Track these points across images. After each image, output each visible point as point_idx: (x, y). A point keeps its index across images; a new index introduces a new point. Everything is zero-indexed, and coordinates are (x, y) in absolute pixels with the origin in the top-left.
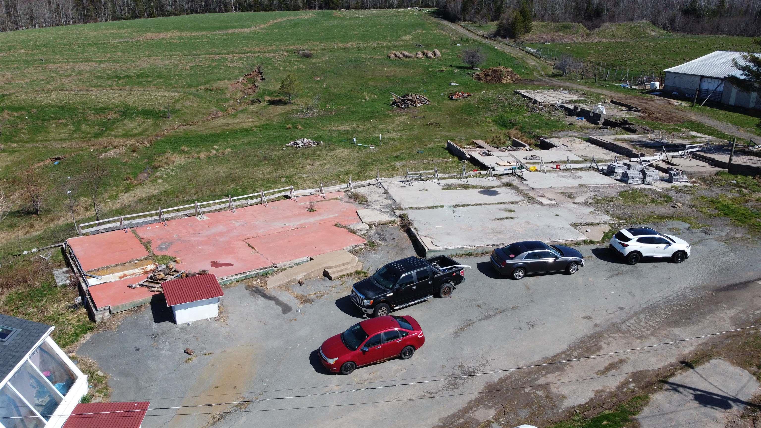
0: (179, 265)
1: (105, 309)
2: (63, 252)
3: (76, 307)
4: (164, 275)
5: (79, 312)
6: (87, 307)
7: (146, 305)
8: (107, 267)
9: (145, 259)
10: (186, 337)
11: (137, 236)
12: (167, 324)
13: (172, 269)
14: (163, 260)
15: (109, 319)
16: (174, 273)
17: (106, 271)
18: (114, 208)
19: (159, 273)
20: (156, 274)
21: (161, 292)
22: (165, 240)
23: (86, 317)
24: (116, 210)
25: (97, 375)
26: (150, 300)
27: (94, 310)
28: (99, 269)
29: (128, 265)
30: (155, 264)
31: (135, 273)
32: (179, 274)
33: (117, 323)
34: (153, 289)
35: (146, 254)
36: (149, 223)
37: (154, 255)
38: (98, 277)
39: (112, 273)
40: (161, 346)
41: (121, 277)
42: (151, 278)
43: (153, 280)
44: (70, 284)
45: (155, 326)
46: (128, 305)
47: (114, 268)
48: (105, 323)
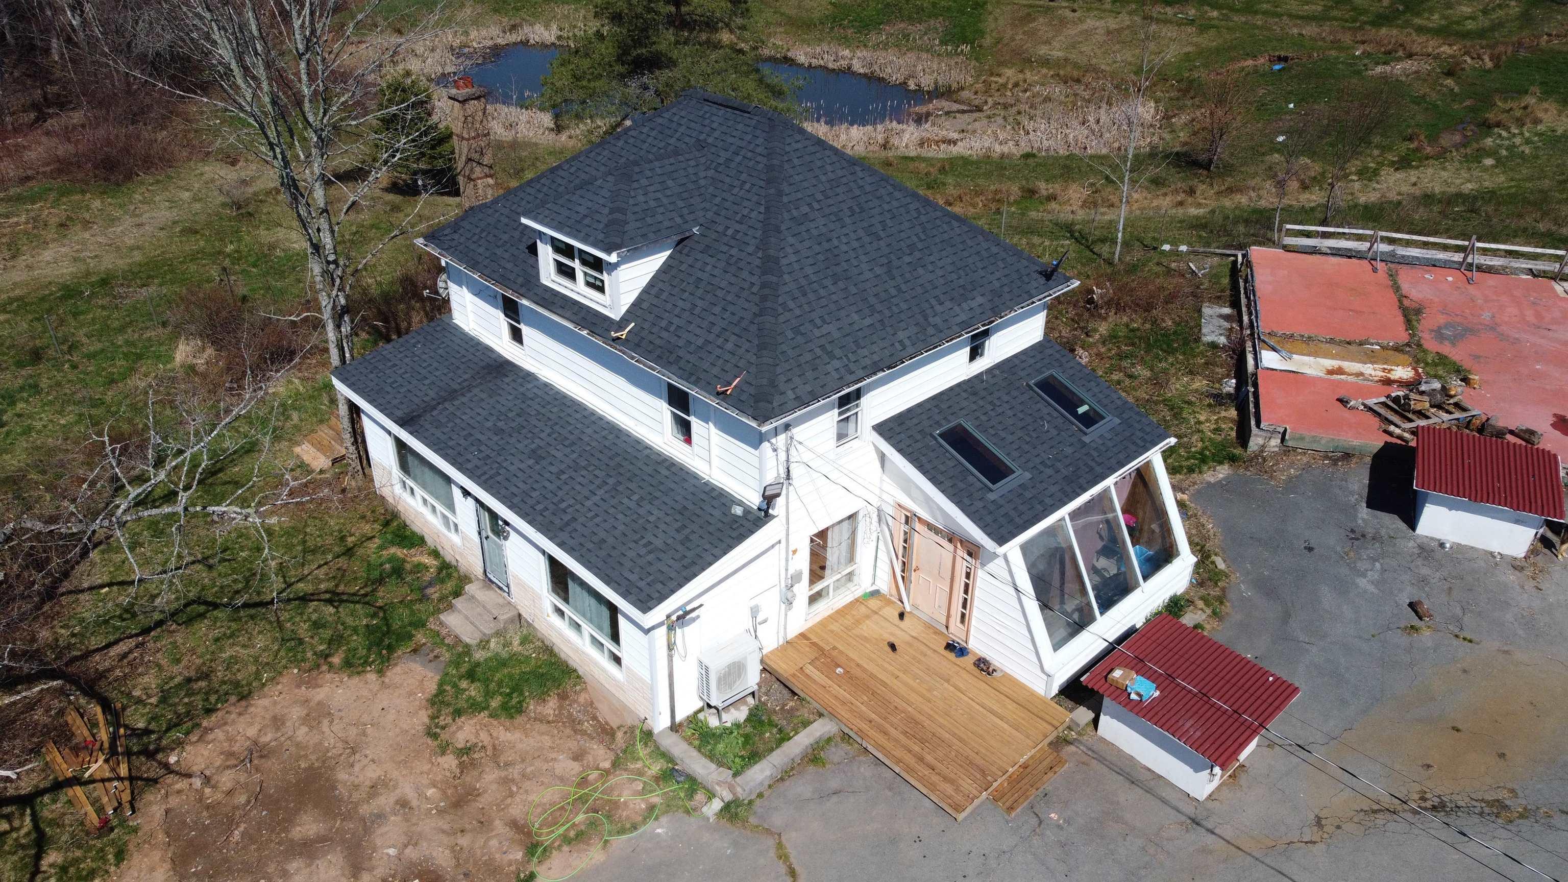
0: (1472, 392)
1: (1274, 432)
2: (1234, 271)
3: (1219, 399)
4: (1427, 405)
5: (1223, 414)
6: (1242, 409)
7: (1362, 456)
8: (1310, 338)
9: (1397, 349)
10: (1425, 571)
11: (1397, 288)
12: (1392, 522)
13: (1452, 397)
14: (1436, 365)
15: (1276, 453)
16: (1451, 408)
17: (1304, 345)
18: (1362, 200)
19: (1418, 397)
20: (1413, 396)
21: (1406, 441)
22: (1458, 319)
23: (1232, 429)
24: (1366, 207)
25: (1213, 563)
26: (1375, 451)
27: (1253, 423)
28: (1292, 336)
29: (1353, 348)
30: (1415, 369)
31: (1362, 374)
32: (1465, 415)
33: (1287, 471)
34: (1392, 428)
35: (1403, 336)
36: (1434, 264)
37: (1419, 345)
38: (1284, 354)
39: (1315, 354)
40: (1362, 565)
41: (1330, 372)
42: (1396, 400)
43: (1401, 408)
44: (1224, 346)
45: (1364, 512)
46: (1323, 442)
47: (1323, 346)
48: (1264, 460)
